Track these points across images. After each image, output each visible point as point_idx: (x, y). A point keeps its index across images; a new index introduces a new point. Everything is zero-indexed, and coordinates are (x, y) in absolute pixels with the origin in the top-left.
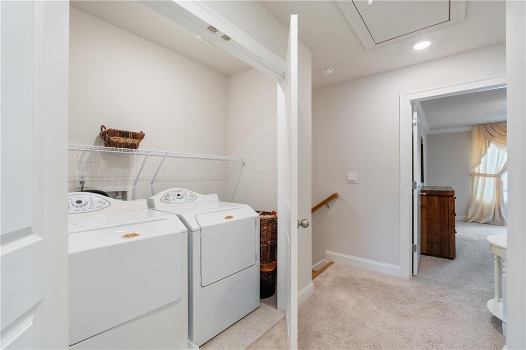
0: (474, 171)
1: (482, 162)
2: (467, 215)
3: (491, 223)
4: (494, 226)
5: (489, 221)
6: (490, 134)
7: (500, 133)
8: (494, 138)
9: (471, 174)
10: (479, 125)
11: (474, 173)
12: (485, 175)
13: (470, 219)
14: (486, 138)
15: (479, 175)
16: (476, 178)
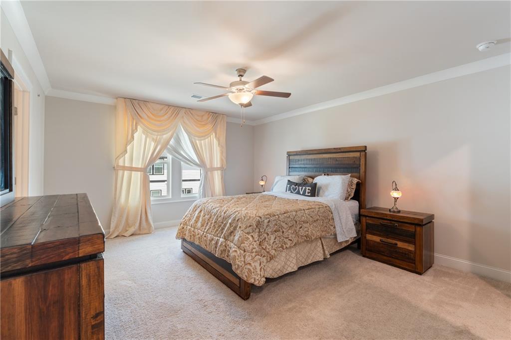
0: (118, 163)
1: (128, 150)
2: (110, 228)
3: (138, 232)
4: (141, 236)
5: (135, 231)
6: (138, 113)
7: (149, 115)
8: (142, 120)
9: (114, 168)
10: (125, 98)
11: (118, 166)
12: (131, 169)
13: (114, 232)
14: (133, 119)
15: (124, 168)
16: (120, 172)
